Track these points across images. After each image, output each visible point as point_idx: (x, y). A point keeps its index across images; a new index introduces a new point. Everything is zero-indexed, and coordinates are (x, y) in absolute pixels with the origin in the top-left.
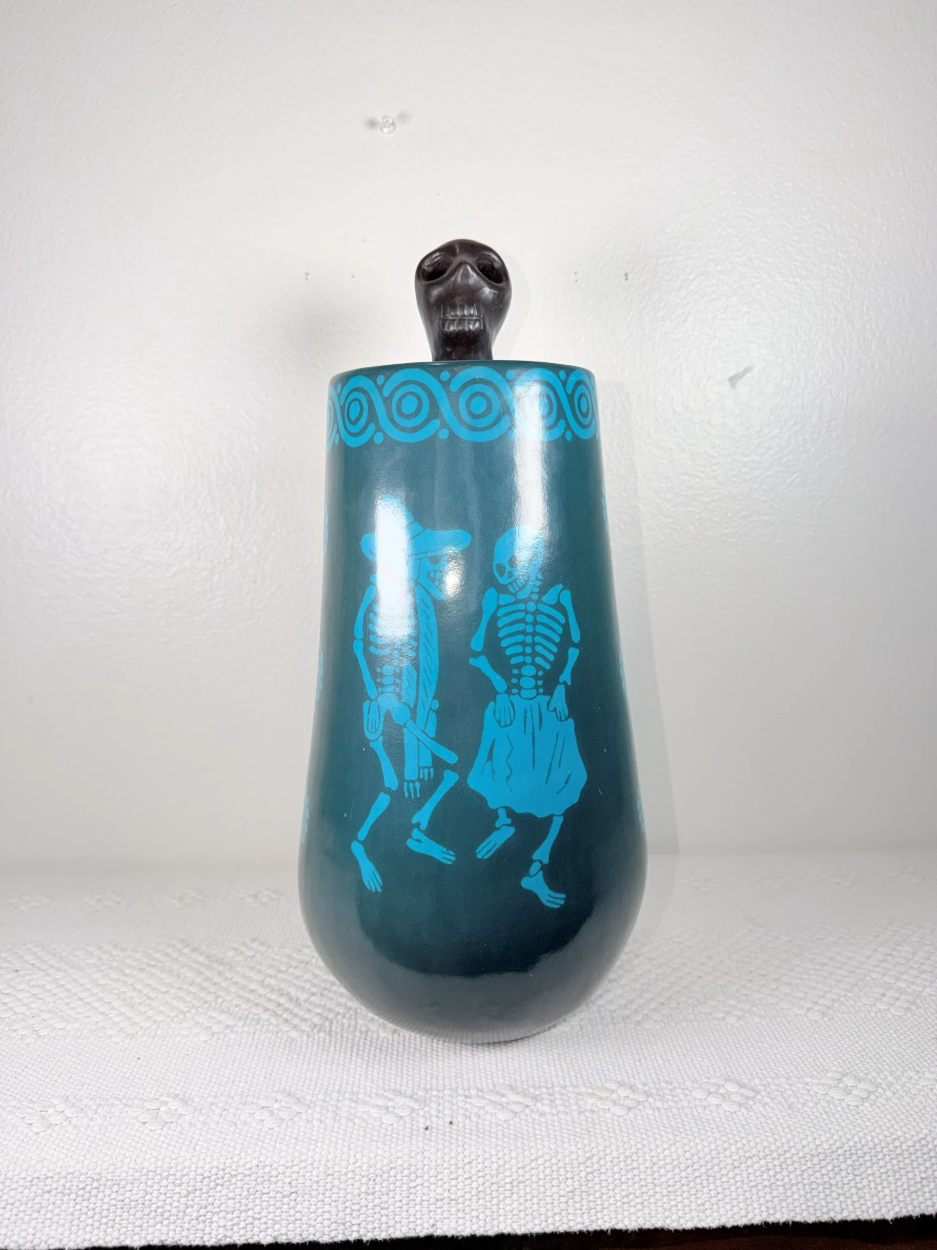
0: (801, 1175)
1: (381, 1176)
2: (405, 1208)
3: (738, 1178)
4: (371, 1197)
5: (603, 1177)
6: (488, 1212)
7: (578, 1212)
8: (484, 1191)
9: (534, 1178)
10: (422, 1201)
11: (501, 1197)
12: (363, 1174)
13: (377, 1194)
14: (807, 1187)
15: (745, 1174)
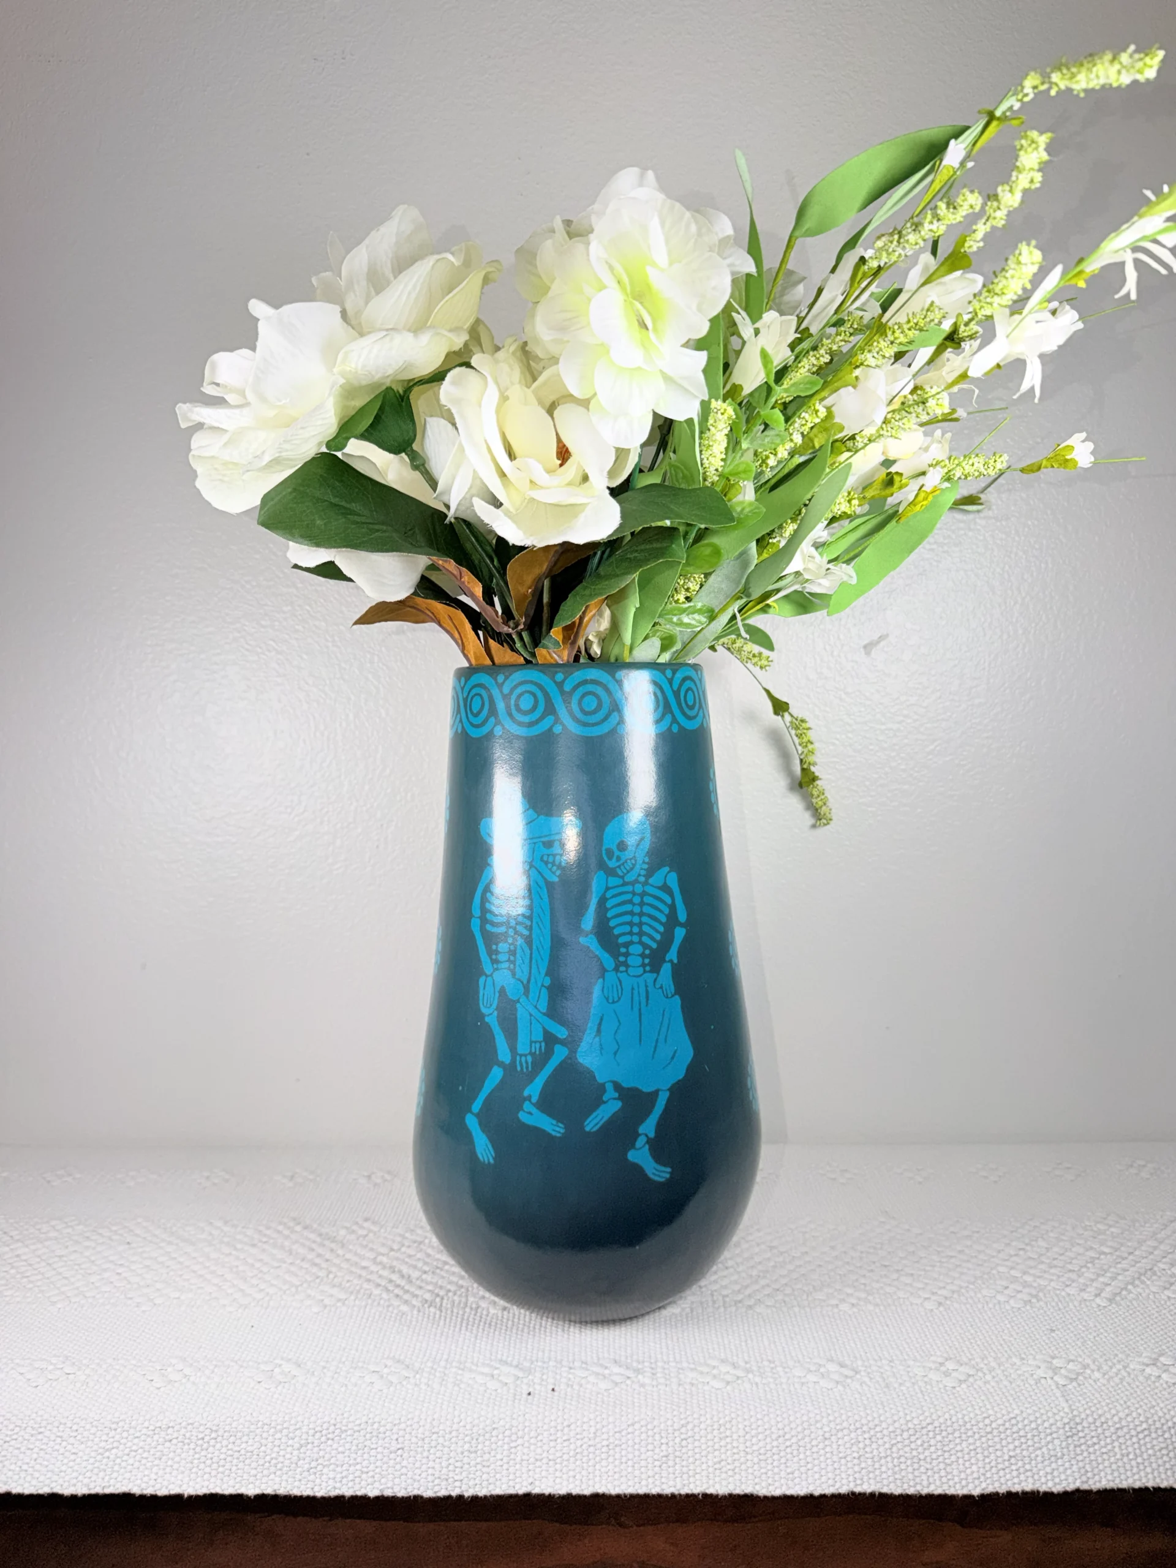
0: (891, 1449)
1: (484, 1436)
2: (505, 1467)
3: (828, 1449)
4: (473, 1455)
5: (697, 1444)
6: (584, 1473)
7: (671, 1475)
8: (582, 1453)
9: (630, 1443)
10: (522, 1460)
11: (598, 1459)
12: (466, 1433)
13: (479, 1453)
14: (896, 1460)
15: (835, 1446)
